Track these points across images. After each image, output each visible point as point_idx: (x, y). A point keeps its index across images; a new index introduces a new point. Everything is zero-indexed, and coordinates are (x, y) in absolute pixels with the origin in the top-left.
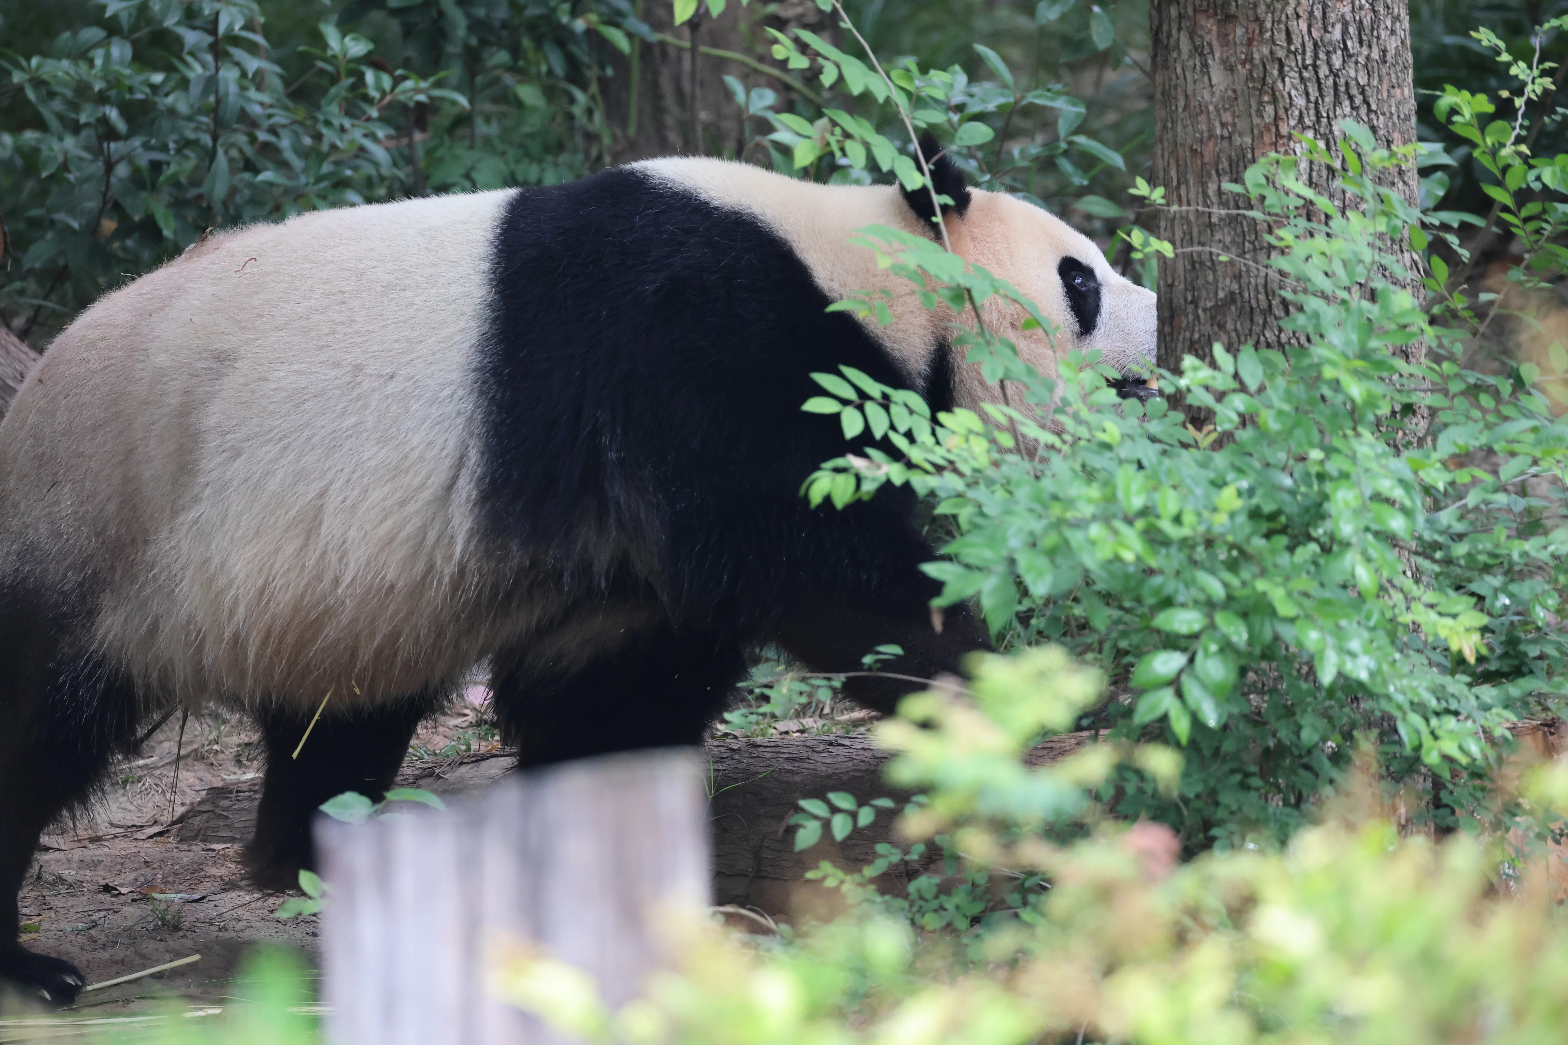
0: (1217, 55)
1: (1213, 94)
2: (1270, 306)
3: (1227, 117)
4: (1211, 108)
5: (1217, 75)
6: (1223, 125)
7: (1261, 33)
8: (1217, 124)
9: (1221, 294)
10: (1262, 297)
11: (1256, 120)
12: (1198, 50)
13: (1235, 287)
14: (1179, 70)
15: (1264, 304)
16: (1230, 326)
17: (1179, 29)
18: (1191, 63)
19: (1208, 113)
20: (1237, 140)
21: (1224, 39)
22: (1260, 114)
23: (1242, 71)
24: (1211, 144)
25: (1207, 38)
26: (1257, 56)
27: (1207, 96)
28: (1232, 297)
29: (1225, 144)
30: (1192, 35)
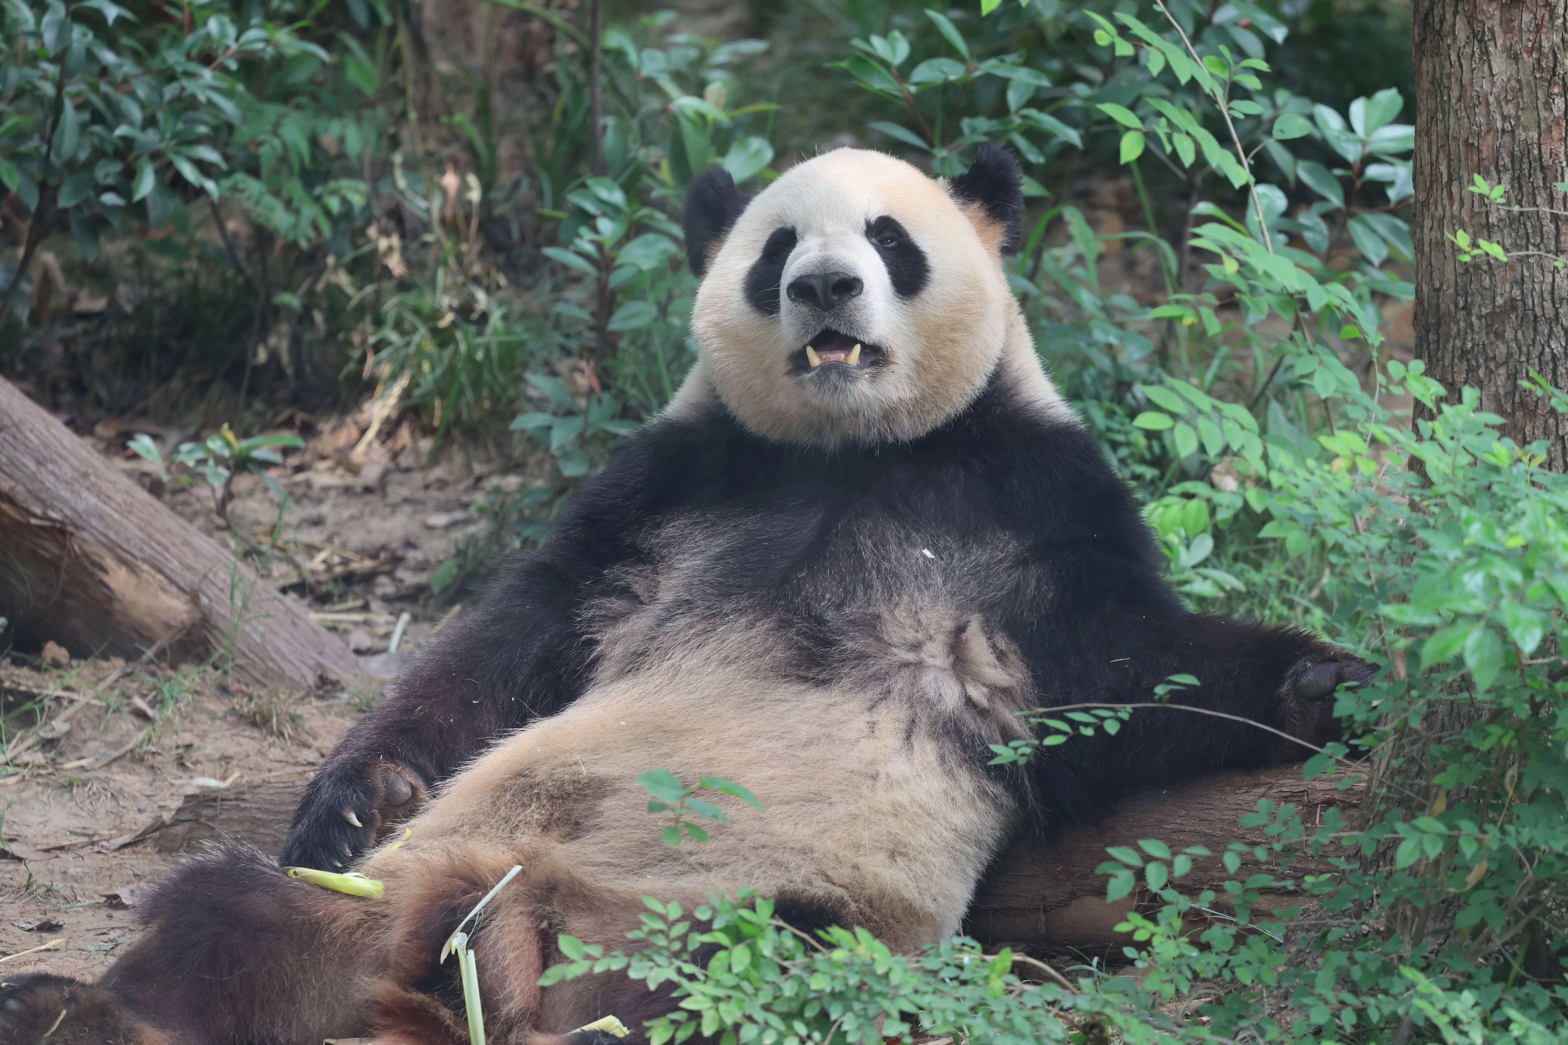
0: (1500, 42)
1: (1493, 84)
2: (1557, 315)
3: (1509, 110)
4: (1491, 99)
5: (1499, 64)
6: (1505, 118)
7: (1552, 19)
8: (1498, 117)
9: (1500, 301)
10: (1548, 305)
11: (1544, 114)
12: (1478, 37)
13: (1516, 293)
14: (1454, 57)
15: (1550, 312)
16: (1509, 335)
17: (1456, 13)
18: (1468, 50)
19: (1488, 104)
20: (1522, 135)
21: (1508, 25)
22: (1548, 106)
23: (1528, 60)
24: (1490, 138)
25: (1488, 24)
26: (1546, 44)
27: (1486, 86)
28: (1512, 305)
29: (1507, 138)
30: (1470, 20)
